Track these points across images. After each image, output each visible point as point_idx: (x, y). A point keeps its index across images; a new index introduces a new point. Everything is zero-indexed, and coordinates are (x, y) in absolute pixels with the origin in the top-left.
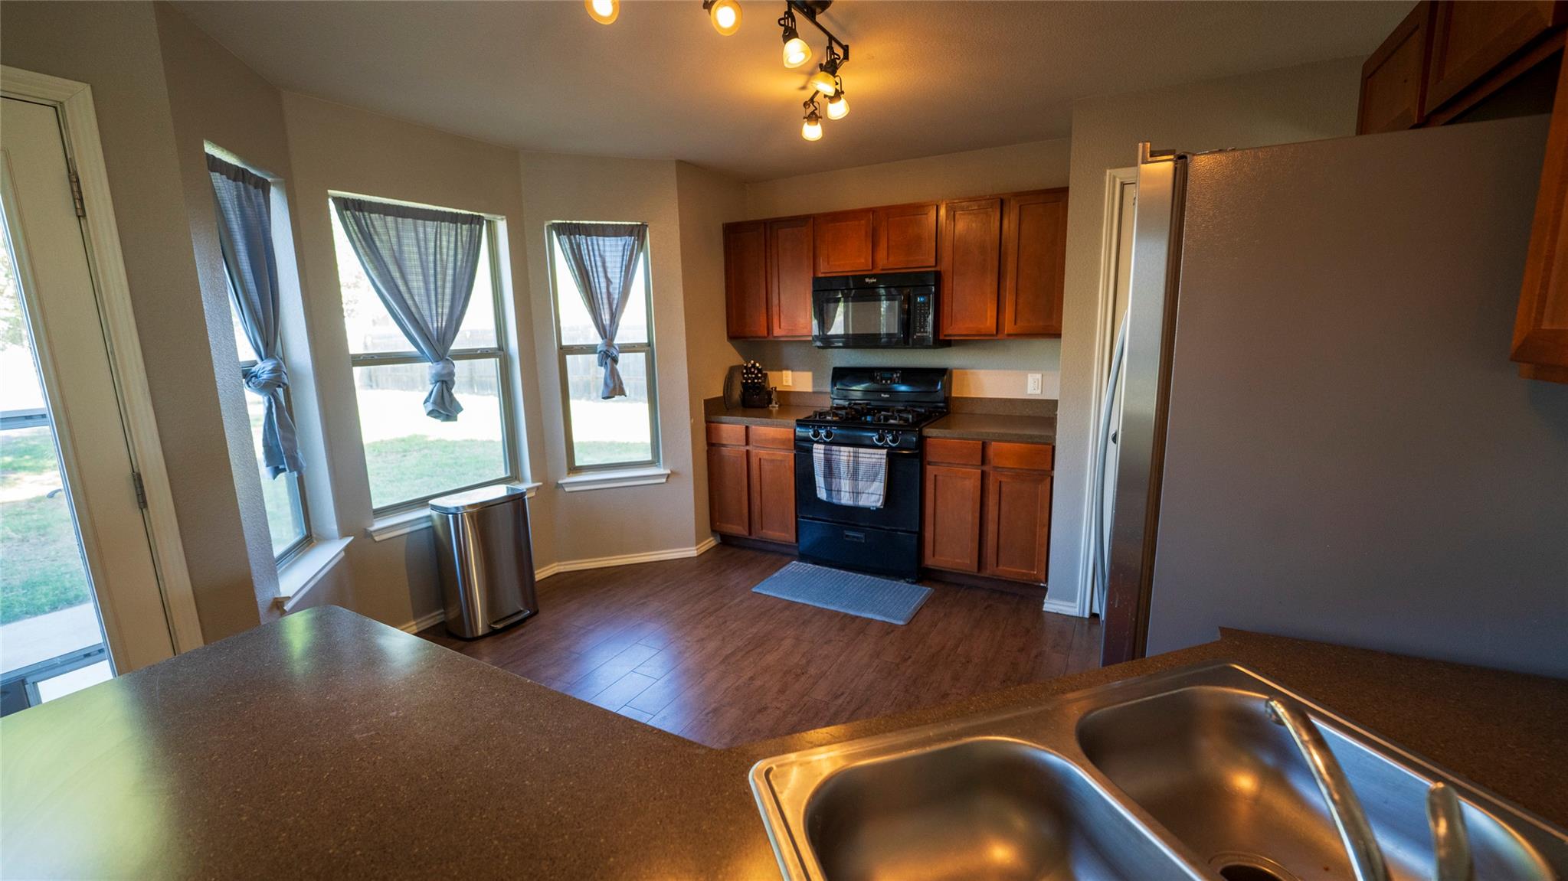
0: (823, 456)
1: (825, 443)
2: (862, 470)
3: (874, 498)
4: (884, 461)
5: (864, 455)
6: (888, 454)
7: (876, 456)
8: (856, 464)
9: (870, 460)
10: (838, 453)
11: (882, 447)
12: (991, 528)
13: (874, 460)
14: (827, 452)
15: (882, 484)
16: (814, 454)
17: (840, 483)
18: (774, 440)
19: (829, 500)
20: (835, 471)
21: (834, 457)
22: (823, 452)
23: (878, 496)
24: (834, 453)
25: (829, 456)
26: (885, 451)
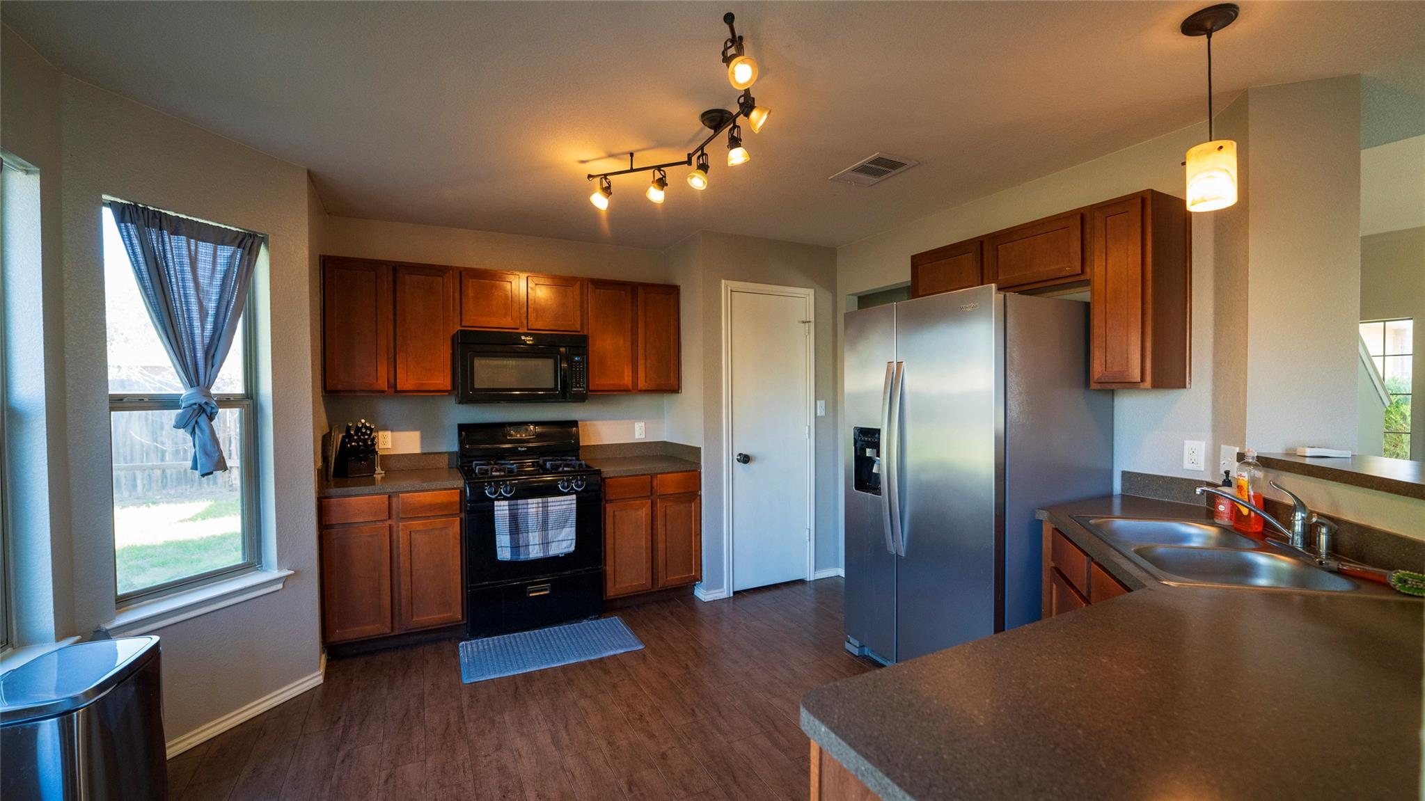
0: (507, 512)
1: (505, 499)
2: (552, 518)
3: (565, 544)
4: (575, 506)
5: (554, 504)
6: (577, 499)
7: (566, 503)
8: (546, 514)
9: (560, 507)
10: (525, 506)
11: (568, 494)
12: (661, 546)
13: (564, 507)
14: (512, 507)
15: (574, 529)
16: (496, 513)
17: (528, 537)
18: (431, 506)
19: (515, 558)
20: (522, 526)
21: (520, 511)
22: (507, 508)
23: (570, 541)
24: (520, 507)
25: (515, 511)
26: (574, 497)
